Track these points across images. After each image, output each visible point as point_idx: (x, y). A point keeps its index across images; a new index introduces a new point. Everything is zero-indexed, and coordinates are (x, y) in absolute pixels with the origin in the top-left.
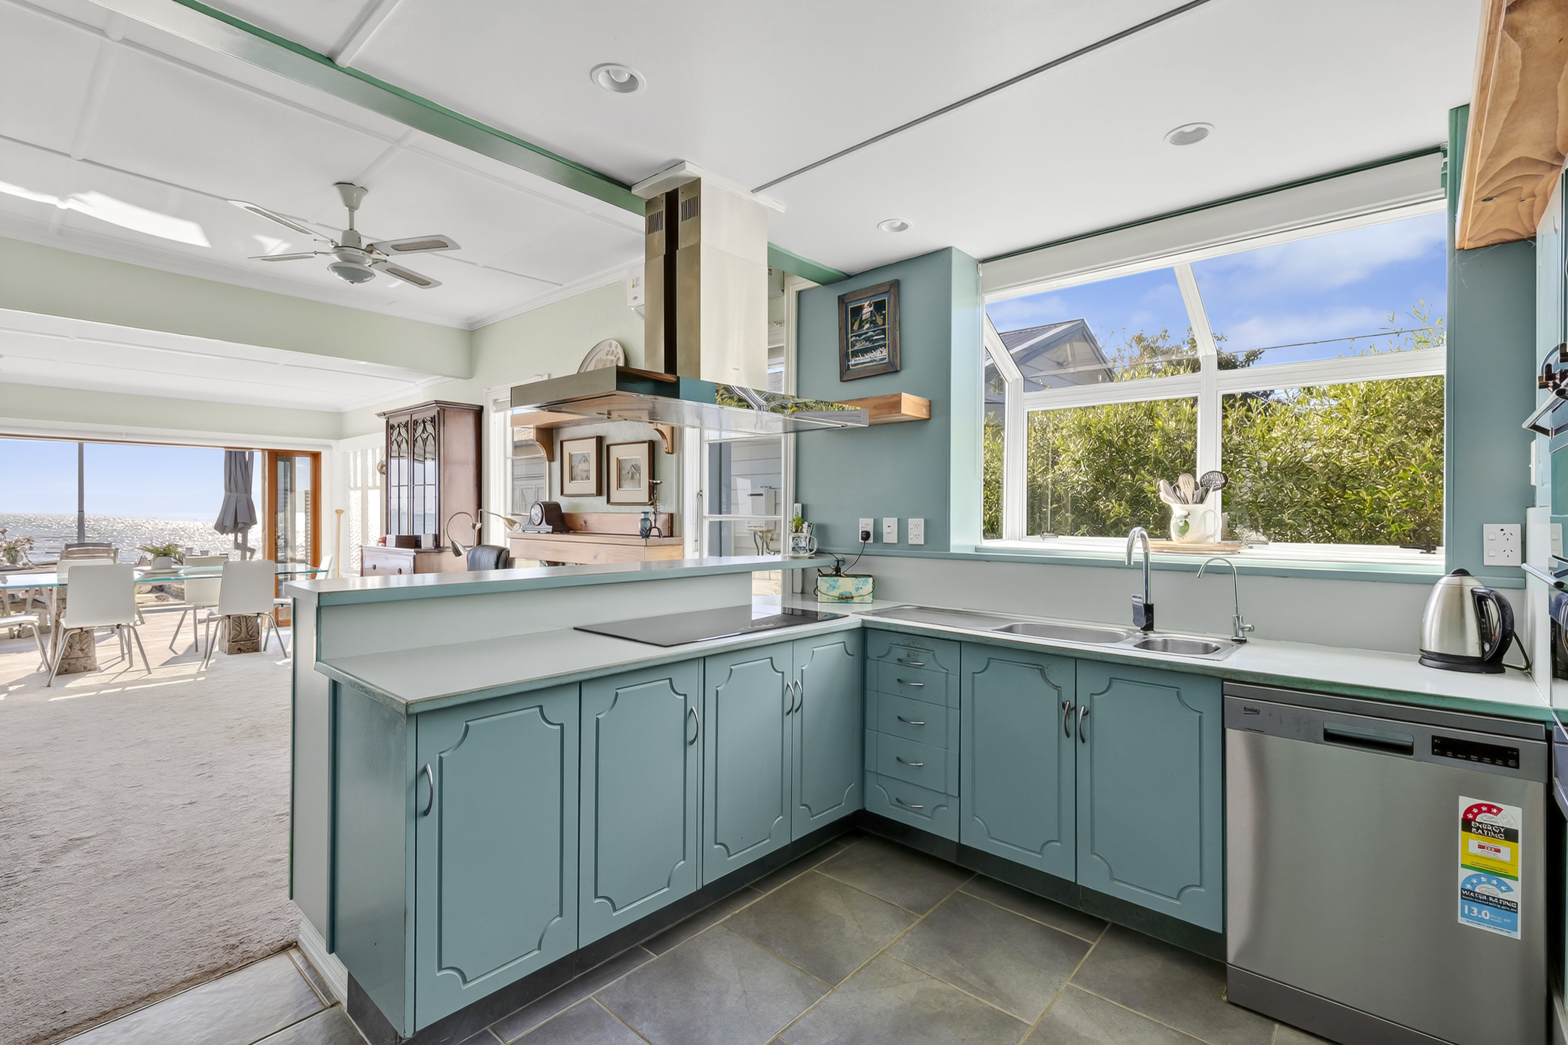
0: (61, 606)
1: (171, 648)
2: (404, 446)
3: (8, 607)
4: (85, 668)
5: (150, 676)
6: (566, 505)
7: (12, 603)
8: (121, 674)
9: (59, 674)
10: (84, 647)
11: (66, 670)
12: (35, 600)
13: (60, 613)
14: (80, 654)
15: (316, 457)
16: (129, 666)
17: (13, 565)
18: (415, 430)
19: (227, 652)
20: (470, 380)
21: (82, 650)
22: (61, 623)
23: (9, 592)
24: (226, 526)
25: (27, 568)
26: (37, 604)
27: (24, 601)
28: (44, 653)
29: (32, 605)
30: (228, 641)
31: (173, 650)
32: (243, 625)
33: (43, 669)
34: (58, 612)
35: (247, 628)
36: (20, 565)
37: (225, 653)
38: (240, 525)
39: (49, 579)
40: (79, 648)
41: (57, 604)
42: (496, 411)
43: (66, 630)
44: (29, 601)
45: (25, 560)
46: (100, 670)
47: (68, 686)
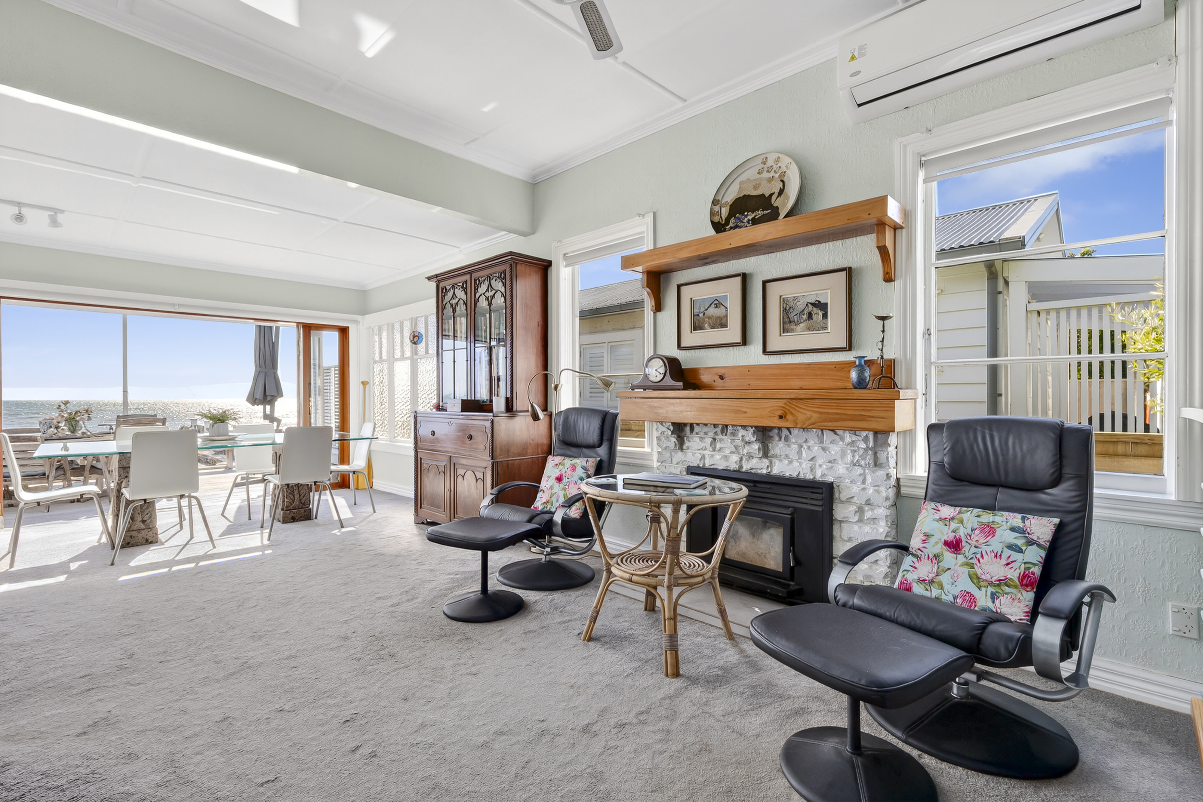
0: (123, 475)
1: (223, 514)
2: (461, 309)
3: (68, 473)
4: (147, 540)
5: (215, 549)
6: (686, 359)
7: (72, 469)
8: (185, 546)
9: (123, 547)
10: (145, 519)
11: (128, 543)
12: (93, 467)
13: (122, 482)
14: (142, 526)
15: (344, 331)
16: (189, 537)
17: (73, 434)
18: (476, 290)
19: (281, 520)
20: (533, 235)
21: (143, 522)
22: (122, 494)
23: (69, 459)
24: (256, 399)
25: (85, 437)
26: (94, 470)
27: (83, 467)
28: (105, 521)
29: (90, 472)
30: (282, 509)
31: (224, 516)
32: (296, 492)
33: (104, 539)
34: (120, 482)
35: (300, 496)
36: (79, 434)
37: (279, 521)
38: (269, 398)
39: (110, 447)
40: (140, 519)
41: (119, 472)
42: (566, 266)
43: (128, 503)
44: (88, 468)
45: (84, 430)
46: (161, 542)
47: (132, 564)
